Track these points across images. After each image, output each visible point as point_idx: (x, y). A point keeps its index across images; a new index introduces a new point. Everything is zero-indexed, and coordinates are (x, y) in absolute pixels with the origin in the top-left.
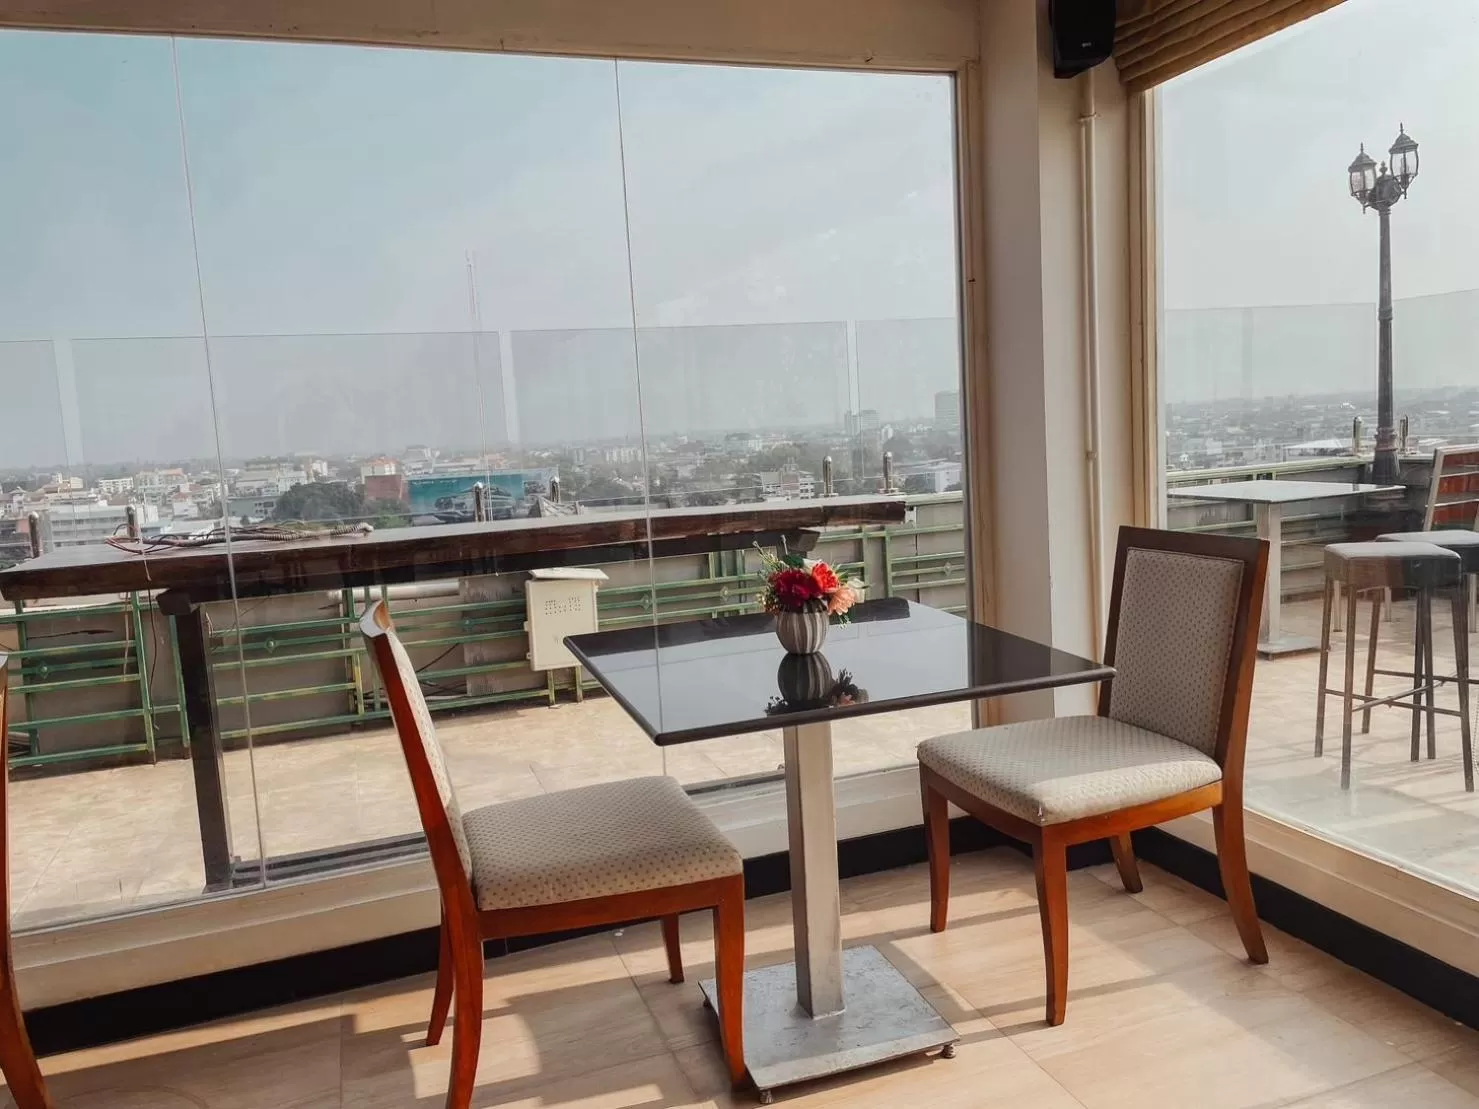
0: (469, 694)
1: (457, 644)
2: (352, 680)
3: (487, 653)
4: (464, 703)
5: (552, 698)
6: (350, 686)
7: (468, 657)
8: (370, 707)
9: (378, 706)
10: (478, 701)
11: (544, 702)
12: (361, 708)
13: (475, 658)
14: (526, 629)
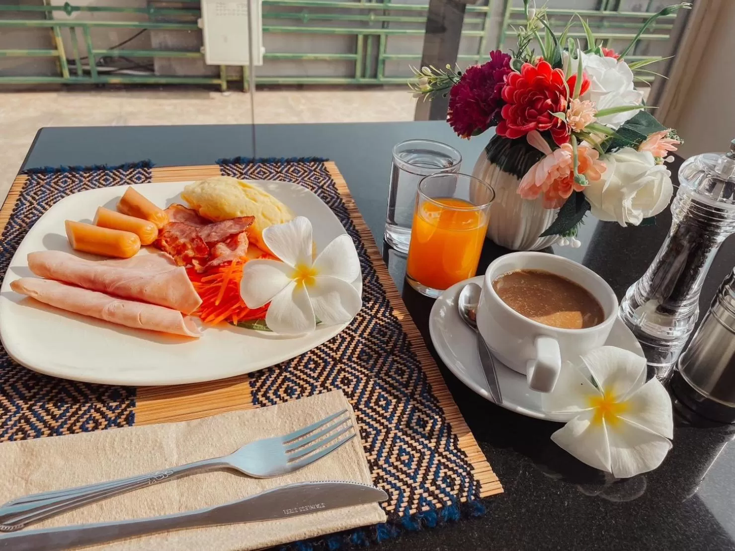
0: (157, 73)
1: (145, 30)
2: (56, 48)
3: (170, 40)
4: (152, 80)
5: (224, 85)
6: (54, 53)
7: (155, 41)
8: (73, 73)
9: (80, 72)
10: (163, 81)
11: (217, 89)
12: (66, 73)
13: (160, 44)
14: (200, 25)
